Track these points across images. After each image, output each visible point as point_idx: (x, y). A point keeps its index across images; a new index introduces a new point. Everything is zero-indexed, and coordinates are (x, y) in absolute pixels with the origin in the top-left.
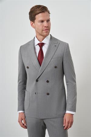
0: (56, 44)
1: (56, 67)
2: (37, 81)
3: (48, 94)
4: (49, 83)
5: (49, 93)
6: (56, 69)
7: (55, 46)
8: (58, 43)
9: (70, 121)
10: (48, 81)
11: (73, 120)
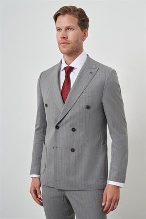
0: (92, 71)
1: (88, 107)
2: (57, 127)
3: (73, 150)
4: (75, 132)
5: (75, 149)
6: (88, 110)
7: (91, 73)
8: (96, 68)
9: (114, 198)
10: (74, 130)
11: (118, 196)
